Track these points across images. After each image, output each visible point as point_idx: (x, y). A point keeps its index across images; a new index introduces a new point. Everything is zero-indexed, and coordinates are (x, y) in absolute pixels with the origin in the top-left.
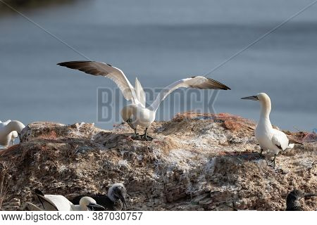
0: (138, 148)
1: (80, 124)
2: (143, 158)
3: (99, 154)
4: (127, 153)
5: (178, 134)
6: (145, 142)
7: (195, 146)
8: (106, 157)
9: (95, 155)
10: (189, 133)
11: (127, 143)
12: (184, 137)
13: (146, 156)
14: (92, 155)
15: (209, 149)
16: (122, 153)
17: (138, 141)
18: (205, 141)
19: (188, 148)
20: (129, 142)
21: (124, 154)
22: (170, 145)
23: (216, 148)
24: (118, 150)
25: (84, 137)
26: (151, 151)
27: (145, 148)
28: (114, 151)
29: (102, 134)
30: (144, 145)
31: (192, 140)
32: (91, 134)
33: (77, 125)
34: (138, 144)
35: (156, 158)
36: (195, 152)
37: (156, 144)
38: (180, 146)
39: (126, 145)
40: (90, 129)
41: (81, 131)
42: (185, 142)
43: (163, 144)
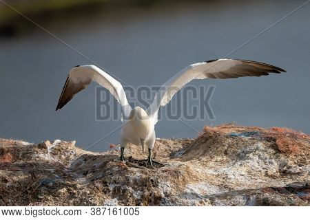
0: (135, 181)
1: (52, 142)
2: (142, 196)
3: (75, 189)
4: (119, 189)
5: (204, 159)
6: (147, 170)
7: (226, 177)
8: (85, 193)
9: (69, 190)
10: (219, 159)
11: (119, 172)
12: (211, 164)
13: (147, 193)
14: (64, 190)
15: (249, 183)
16: (111, 188)
17: (135, 170)
18: (244, 170)
19: (215, 181)
20: (122, 171)
21: (114, 190)
22: (186, 175)
23: (259, 181)
24: (105, 183)
25: (55, 163)
26: (156, 185)
27: (147, 180)
28: (99, 185)
29: (86, 158)
30: (144, 176)
31: (223, 169)
32: (68, 158)
33: (48, 143)
34: (136, 173)
35: (163, 195)
36: (226, 187)
37: (165, 174)
38: (203, 177)
39: (117, 176)
40: (67, 150)
41: (54, 154)
42: (211, 172)
43: (176, 174)
